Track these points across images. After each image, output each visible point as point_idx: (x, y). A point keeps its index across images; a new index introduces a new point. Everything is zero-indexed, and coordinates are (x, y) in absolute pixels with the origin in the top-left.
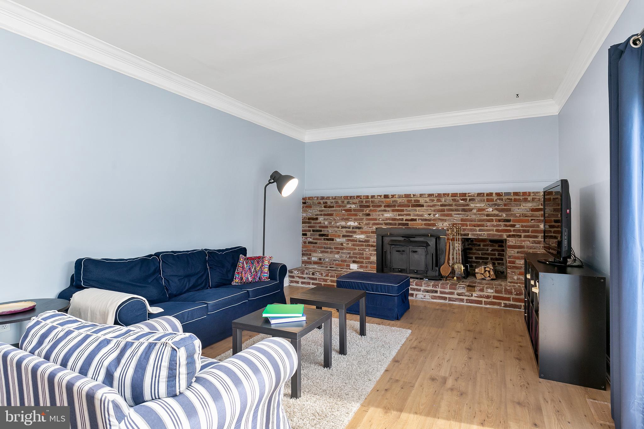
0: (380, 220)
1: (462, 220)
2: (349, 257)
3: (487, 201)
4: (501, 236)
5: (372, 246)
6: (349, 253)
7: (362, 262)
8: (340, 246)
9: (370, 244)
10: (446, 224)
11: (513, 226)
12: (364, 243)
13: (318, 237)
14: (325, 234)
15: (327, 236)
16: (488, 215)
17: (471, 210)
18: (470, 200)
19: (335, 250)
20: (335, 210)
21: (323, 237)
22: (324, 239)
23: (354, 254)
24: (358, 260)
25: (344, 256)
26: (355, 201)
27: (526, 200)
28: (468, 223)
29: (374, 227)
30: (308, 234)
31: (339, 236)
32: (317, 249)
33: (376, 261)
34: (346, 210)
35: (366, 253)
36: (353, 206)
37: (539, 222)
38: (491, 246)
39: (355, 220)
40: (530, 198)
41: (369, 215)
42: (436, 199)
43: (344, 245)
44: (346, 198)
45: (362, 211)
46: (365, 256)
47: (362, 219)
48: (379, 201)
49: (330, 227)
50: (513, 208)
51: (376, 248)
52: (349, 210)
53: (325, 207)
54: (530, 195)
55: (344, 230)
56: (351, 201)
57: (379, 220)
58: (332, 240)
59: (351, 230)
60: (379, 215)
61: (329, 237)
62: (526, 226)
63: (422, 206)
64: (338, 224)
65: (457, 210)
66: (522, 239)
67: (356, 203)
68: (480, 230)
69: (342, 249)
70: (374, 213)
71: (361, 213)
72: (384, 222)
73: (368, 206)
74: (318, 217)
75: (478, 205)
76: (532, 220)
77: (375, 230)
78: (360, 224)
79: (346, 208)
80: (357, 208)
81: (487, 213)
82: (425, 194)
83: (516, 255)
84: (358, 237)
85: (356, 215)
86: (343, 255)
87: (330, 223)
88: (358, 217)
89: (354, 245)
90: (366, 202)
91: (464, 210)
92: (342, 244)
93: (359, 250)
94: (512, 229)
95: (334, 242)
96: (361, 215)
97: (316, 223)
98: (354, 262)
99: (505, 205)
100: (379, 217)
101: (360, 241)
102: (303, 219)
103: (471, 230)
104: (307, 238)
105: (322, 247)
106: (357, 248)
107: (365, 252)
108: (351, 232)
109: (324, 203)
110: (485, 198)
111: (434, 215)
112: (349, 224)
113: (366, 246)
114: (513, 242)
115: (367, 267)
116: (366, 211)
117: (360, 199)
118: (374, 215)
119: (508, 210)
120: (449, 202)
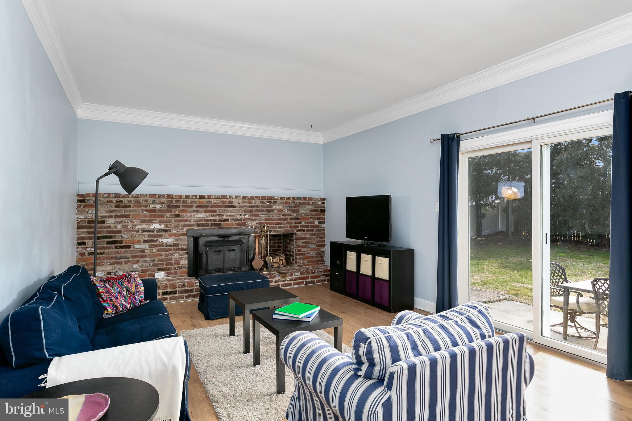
0: (192, 221)
1: (267, 219)
2: (153, 265)
3: (285, 204)
4: (293, 231)
5: (182, 249)
6: (153, 261)
7: (170, 269)
8: (140, 254)
9: (180, 247)
10: (254, 223)
11: (300, 223)
12: (172, 248)
13: (105, 245)
14: (118, 241)
15: (122, 243)
16: (284, 215)
17: (273, 211)
18: (274, 202)
19: (132, 259)
20: (132, 211)
21: (114, 245)
22: (116, 247)
23: (159, 260)
24: (165, 267)
25: (147, 264)
26: (162, 200)
27: (308, 203)
28: (271, 222)
29: (185, 229)
30: (89, 242)
31: (138, 242)
32: (104, 261)
33: (187, 266)
34: (149, 211)
35: (175, 257)
36: (158, 206)
37: (314, 220)
39: (161, 222)
40: (311, 202)
41: (178, 216)
42: (247, 201)
43: (146, 252)
44: (153, 196)
45: (171, 211)
46: (173, 261)
47: (170, 221)
48: (192, 202)
49: (125, 231)
50: (300, 209)
51: (186, 251)
52: (154, 211)
53: (117, 206)
54: (311, 200)
55: (146, 234)
56: (157, 200)
57: (190, 221)
58: (129, 247)
59: (155, 233)
60: (190, 216)
61: (124, 244)
62: (308, 223)
63: (234, 207)
64: (137, 227)
65: (263, 211)
66: (305, 232)
67: (164, 203)
68: (279, 227)
69: (143, 257)
70: (185, 214)
71: (168, 215)
72: (195, 223)
73: (178, 207)
74: (106, 219)
75: (278, 207)
76: (311, 218)
77: (186, 232)
78: (167, 226)
79: (148, 208)
80: (163, 209)
81: (283, 213)
82: (240, 196)
83: (302, 245)
85: (162, 216)
86: (144, 264)
87: (125, 227)
88: (165, 218)
89: (159, 251)
90: (177, 202)
91: (268, 211)
92: (143, 251)
93: (166, 255)
94: (299, 225)
95: (131, 249)
96: (168, 216)
97: (101, 228)
98: (159, 270)
99: (295, 207)
100: (191, 218)
101: (167, 246)
102: (78, 223)
104: (86, 248)
105: (111, 258)
106: (163, 253)
107: (173, 257)
108: (155, 236)
109: (117, 202)
110: (284, 201)
111: (245, 215)
112: (153, 226)
113: (174, 250)
114: (300, 235)
115: (176, 273)
116: (175, 212)
117: (170, 199)
118: (184, 216)
119: (297, 211)
120: (257, 204)
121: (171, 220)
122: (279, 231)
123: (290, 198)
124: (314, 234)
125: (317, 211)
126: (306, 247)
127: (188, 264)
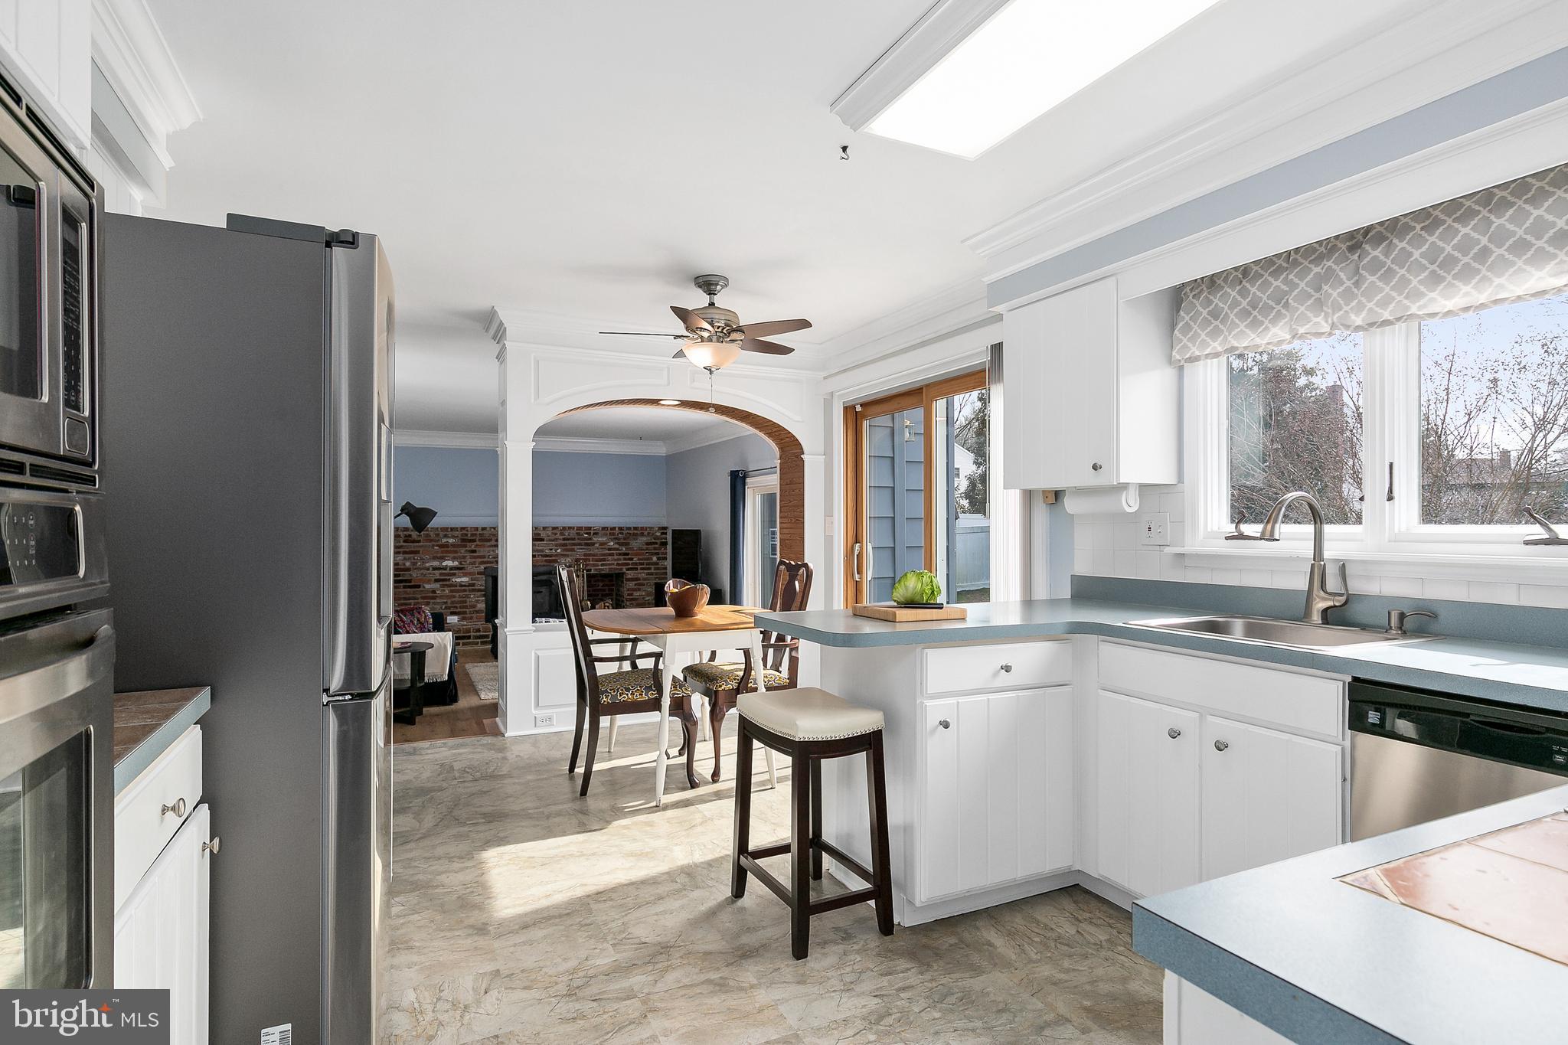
1: (585, 555)
2: (446, 607)
3: (610, 535)
4: (621, 569)
5: (479, 591)
6: (446, 603)
7: (465, 613)
8: (431, 595)
9: (477, 588)
10: (569, 560)
11: (632, 559)
12: (467, 588)
14: (407, 580)
15: (411, 582)
16: (609, 549)
17: (593, 544)
18: (594, 533)
20: (422, 546)
21: (402, 584)
22: (405, 587)
23: (452, 602)
24: (459, 610)
25: (439, 607)
26: (456, 533)
27: (642, 534)
28: (591, 558)
31: (429, 582)
33: (484, 609)
34: (441, 546)
35: (470, 600)
36: (451, 541)
37: (652, 555)
38: (603, 581)
39: (454, 559)
40: (645, 533)
41: (474, 551)
42: (559, 532)
43: (437, 592)
44: (445, 529)
45: (465, 546)
46: (468, 604)
47: (464, 557)
48: (490, 535)
49: (415, 569)
50: (631, 542)
52: (446, 546)
53: (404, 542)
54: (646, 530)
55: (437, 572)
56: (450, 534)
57: (489, 558)
58: (419, 586)
59: (448, 571)
60: (489, 552)
61: (413, 584)
62: (641, 559)
63: (543, 540)
64: (427, 565)
65: (580, 544)
66: (639, 571)
67: (457, 536)
68: (604, 565)
69: (434, 597)
70: (482, 549)
71: (463, 550)
72: (494, 560)
73: (474, 541)
75: (600, 539)
76: (646, 553)
77: (483, 571)
78: (461, 564)
79: (440, 543)
80: (456, 543)
81: (608, 547)
82: (548, 527)
83: (634, 587)
84: (458, 580)
85: (456, 552)
86: (435, 606)
87: (415, 564)
88: (459, 554)
89: (452, 591)
90: (472, 535)
91: (586, 544)
92: (434, 592)
93: (460, 596)
94: (630, 562)
95: (421, 589)
98: (453, 614)
99: (625, 539)
100: (489, 554)
101: (461, 586)
103: (594, 565)
106: (457, 595)
107: (468, 600)
108: (448, 575)
109: (406, 536)
110: (608, 532)
111: (556, 550)
112: (444, 564)
113: (470, 591)
114: (630, 574)
115: (471, 618)
116: (470, 547)
117: (464, 532)
118: (482, 552)
119: (628, 544)
120: (572, 536)
121: (466, 556)
122: (603, 570)
123: (615, 528)
124: (652, 574)
125: (656, 543)
126: (639, 590)
127: (486, 608)
